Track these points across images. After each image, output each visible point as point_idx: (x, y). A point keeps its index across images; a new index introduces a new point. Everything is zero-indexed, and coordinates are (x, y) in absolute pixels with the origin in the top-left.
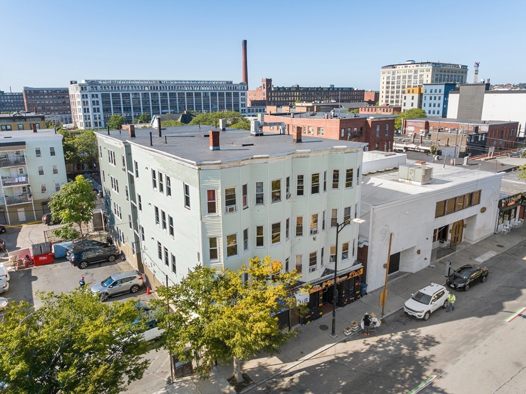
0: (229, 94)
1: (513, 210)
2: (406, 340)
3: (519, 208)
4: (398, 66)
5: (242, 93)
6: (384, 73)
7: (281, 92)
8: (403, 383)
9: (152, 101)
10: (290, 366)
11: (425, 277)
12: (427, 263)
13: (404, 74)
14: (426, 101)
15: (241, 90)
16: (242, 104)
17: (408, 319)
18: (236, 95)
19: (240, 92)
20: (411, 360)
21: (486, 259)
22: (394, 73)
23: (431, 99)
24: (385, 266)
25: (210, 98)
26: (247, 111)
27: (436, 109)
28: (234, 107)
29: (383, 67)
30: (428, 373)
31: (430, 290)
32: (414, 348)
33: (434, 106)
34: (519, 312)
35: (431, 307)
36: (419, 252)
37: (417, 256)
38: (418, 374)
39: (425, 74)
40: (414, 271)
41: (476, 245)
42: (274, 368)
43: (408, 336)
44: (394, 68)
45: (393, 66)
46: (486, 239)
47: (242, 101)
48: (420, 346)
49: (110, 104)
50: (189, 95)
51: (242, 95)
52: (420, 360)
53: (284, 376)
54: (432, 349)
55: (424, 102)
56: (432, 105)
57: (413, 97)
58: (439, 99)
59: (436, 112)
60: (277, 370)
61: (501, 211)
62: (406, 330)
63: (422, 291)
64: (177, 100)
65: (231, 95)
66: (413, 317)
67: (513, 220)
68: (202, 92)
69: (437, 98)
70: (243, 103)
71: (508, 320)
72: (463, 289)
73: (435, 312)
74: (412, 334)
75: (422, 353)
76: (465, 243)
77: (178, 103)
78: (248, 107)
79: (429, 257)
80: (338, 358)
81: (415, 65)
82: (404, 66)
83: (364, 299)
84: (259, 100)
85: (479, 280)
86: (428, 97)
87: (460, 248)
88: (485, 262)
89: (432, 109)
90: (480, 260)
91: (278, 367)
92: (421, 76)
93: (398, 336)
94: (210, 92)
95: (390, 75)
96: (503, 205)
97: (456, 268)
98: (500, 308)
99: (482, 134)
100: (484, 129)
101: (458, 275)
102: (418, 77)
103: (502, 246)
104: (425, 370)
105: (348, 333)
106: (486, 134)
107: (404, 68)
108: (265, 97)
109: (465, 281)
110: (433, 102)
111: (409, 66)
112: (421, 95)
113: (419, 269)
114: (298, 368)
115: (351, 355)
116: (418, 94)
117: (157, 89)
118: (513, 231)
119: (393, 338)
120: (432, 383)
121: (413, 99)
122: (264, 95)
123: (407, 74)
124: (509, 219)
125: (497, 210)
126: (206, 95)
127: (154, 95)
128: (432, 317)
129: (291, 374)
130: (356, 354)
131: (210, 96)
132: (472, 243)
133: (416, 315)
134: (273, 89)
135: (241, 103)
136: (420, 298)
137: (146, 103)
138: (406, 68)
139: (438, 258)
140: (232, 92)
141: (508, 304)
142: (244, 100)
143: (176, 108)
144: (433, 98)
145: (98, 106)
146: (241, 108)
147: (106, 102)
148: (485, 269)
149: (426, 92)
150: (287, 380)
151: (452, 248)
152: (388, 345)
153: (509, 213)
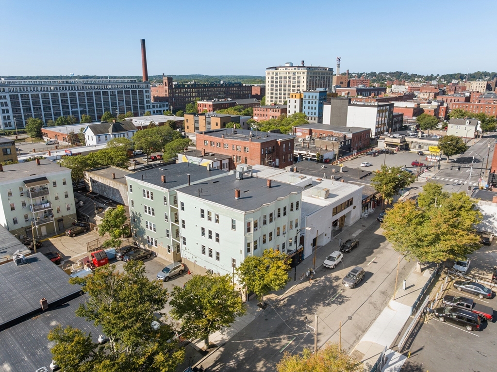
0: (134, 92)
1: (369, 204)
2: (326, 279)
3: (372, 202)
4: (280, 68)
5: (146, 91)
6: (268, 73)
7: (181, 88)
8: (330, 296)
9: (62, 100)
10: (281, 297)
11: (330, 247)
12: (329, 240)
13: (285, 75)
14: (306, 105)
15: (145, 88)
16: (147, 101)
17: (327, 269)
18: (141, 92)
19: (144, 90)
20: (331, 287)
21: (357, 234)
22: (277, 74)
23: (309, 103)
24: (311, 245)
25: (117, 96)
26: (151, 107)
27: (314, 111)
28: (140, 103)
29: (268, 69)
30: (339, 291)
31: (335, 254)
32: (331, 282)
33: (312, 108)
34: (372, 261)
35: (336, 263)
36: (326, 235)
37: (325, 237)
38: (335, 291)
39: (302, 76)
40: (324, 245)
41: (351, 226)
42: (274, 299)
43: (327, 277)
44: (277, 69)
45: (276, 68)
46: (356, 223)
47: (146, 98)
48: (333, 281)
49: (19, 105)
50: (97, 94)
51: (146, 93)
52: (335, 286)
53: (280, 301)
54: (338, 281)
55: (304, 105)
56: (310, 108)
57: (295, 101)
58: (315, 103)
59: (313, 114)
60: (276, 299)
61: (363, 206)
62: (326, 275)
63: (331, 255)
64: (86, 99)
65: (136, 93)
66: (329, 268)
67: (369, 210)
68: (109, 91)
69: (314, 103)
70: (148, 99)
71: (369, 264)
72: (348, 252)
73: (338, 264)
74: (329, 276)
75: (335, 284)
76: (346, 226)
77: (86, 101)
78: (152, 103)
79: (330, 237)
80: (300, 291)
81: (293, 68)
82: (284, 68)
83: (303, 262)
84: (161, 96)
85: (355, 247)
86: (307, 102)
87: (344, 228)
88: (357, 236)
89: (310, 111)
90: (354, 235)
91: (276, 298)
92: (299, 77)
93: (323, 278)
94: (116, 90)
95: (274, 75)
96: (364, 203)
97: (344, 241)
98: (365, 260)
99: (348, 140)
100: (350, 136)
101: (345, 245)
102: (296, 78)
103: (365, 226)
104: (338, 290)
105: (302, 279)
106: (351, 140)
107: (285, 70)
108: (167, 93)
109: (349, 248)
110: (311, 105)
111: (288, 68)
112: (301, 100)
113: (326, 243)
114: (285, 296)
115: (305, 289)
116: (299, 99)
117: (66, 89)
118: (370, 215)
119: (321, 279)
120: (341, 294)
121: (295, 102)
122: (166, 92)
123: (288, 75)
124: (367, 209)
125: (361, 205)
126: (113, 93)
127: (64, 95)
128: (337, 267)
129: (283, 299)
130: (307, 288)
131: (117, 94)
132: (350, 226)
133: (330, 267)
134: (174, 87)
135: (145, 99)
136: (331, 259)
137: (55, 102)
138: (286, 71)
139: (334, 236)
140: (137, 90)
141: (367, 258)
142: (148, 97)
143: (85, 107)
144: (311, 102)
145: (7, 108)
146: (146, 105)
147: (15, 104)
148: (357, 240)
149: (305, 97)
150: (282, 302)
151: (340, 230)
152: (320, 282)
153: (367, 206)
